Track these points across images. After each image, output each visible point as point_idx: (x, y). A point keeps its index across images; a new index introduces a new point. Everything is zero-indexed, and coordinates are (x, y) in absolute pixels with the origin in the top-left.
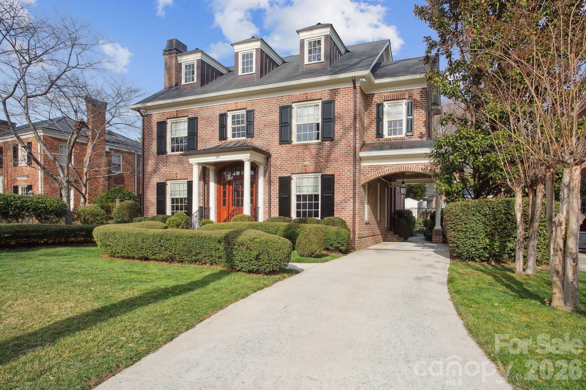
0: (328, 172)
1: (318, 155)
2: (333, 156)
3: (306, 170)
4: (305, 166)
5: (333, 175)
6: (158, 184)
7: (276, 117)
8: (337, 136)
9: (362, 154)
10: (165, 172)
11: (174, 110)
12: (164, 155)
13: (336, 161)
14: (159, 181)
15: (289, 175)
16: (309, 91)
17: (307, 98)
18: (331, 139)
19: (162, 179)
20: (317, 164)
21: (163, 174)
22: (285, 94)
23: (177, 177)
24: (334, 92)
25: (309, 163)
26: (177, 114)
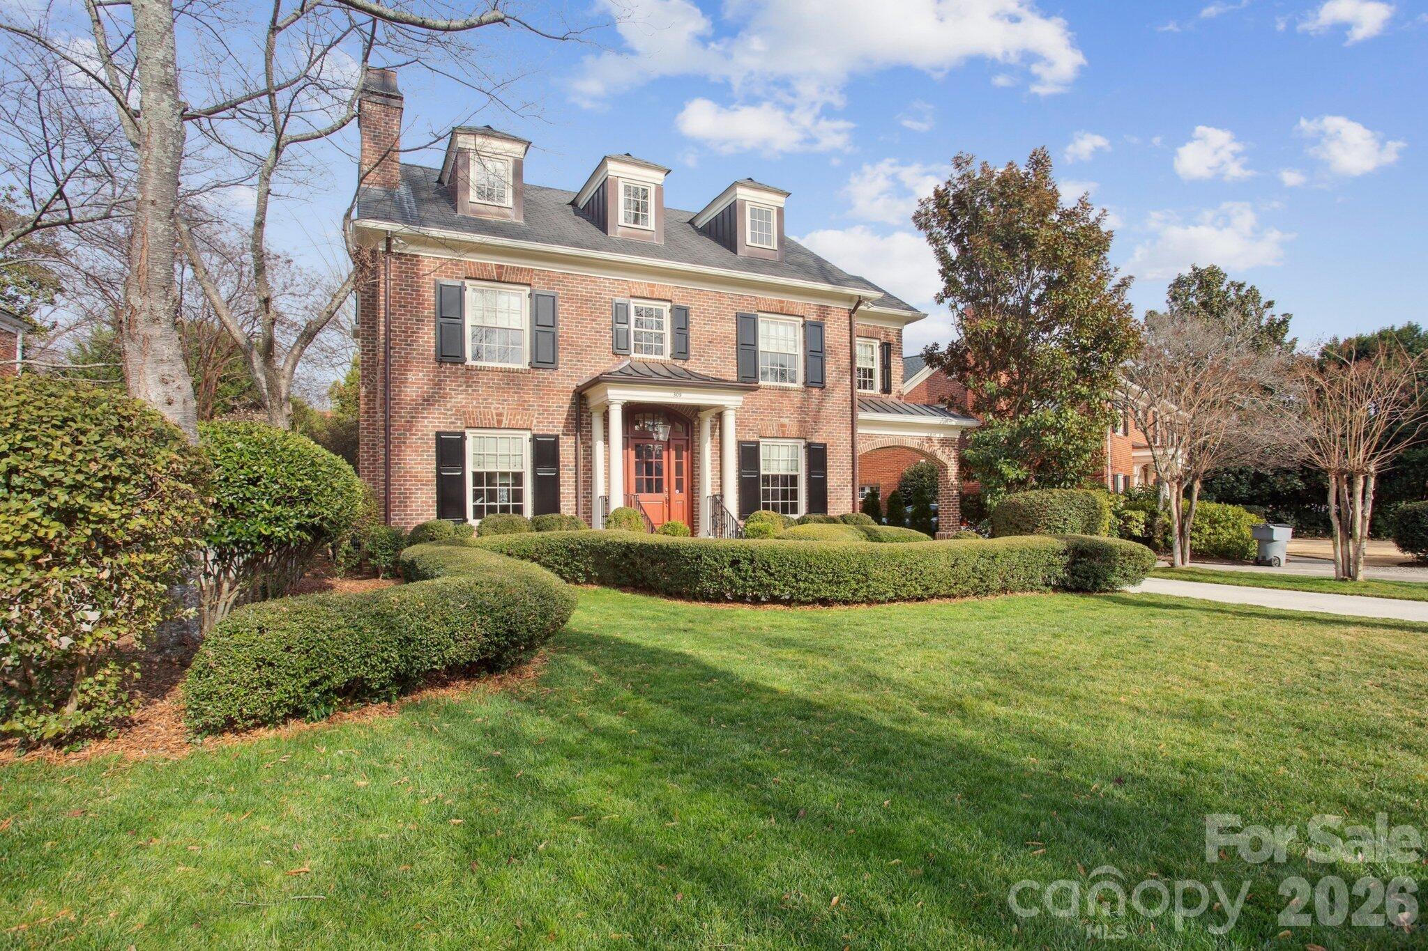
0: (817, 439)
1: (802, 409)
2: (824, 413)
3: (783, 432)
4: (783, 426)
5: (825, 445)
6: (438, 434)
7: (730, 328)
8: (829, 381)
9: (862, 416)
10: (463, 406)
11: (493, 261)
12: (460, 366)
13: (828, 422)
14: (442, 429)
15: (755, 438)
16: (787, 298)
17: (782, 308)
18: (821, 386)
19: (451, 423)
20: (802, 422)
21: (457, 411)
22: (748, 293)
23: (499, 422)
24: (824, 311)
25: (790, 422)
26: (499, 275)
